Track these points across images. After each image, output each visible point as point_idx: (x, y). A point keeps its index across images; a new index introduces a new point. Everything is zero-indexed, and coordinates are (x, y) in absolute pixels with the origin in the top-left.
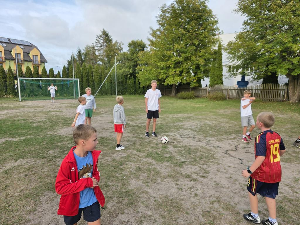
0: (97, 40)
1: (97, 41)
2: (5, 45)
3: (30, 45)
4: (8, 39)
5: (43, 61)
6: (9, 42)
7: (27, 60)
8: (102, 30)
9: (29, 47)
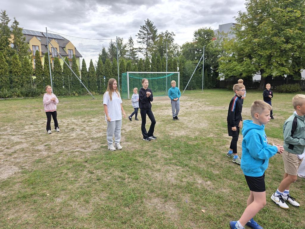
0: (140, 31)
1: (139, 33)
2: (39, 39)
3: (63, 39)
4: (40, 32)
5: (78, 56)
6: (42, 36)
7: (64, 54)
8: (147, 21)
9: (62, 41)
